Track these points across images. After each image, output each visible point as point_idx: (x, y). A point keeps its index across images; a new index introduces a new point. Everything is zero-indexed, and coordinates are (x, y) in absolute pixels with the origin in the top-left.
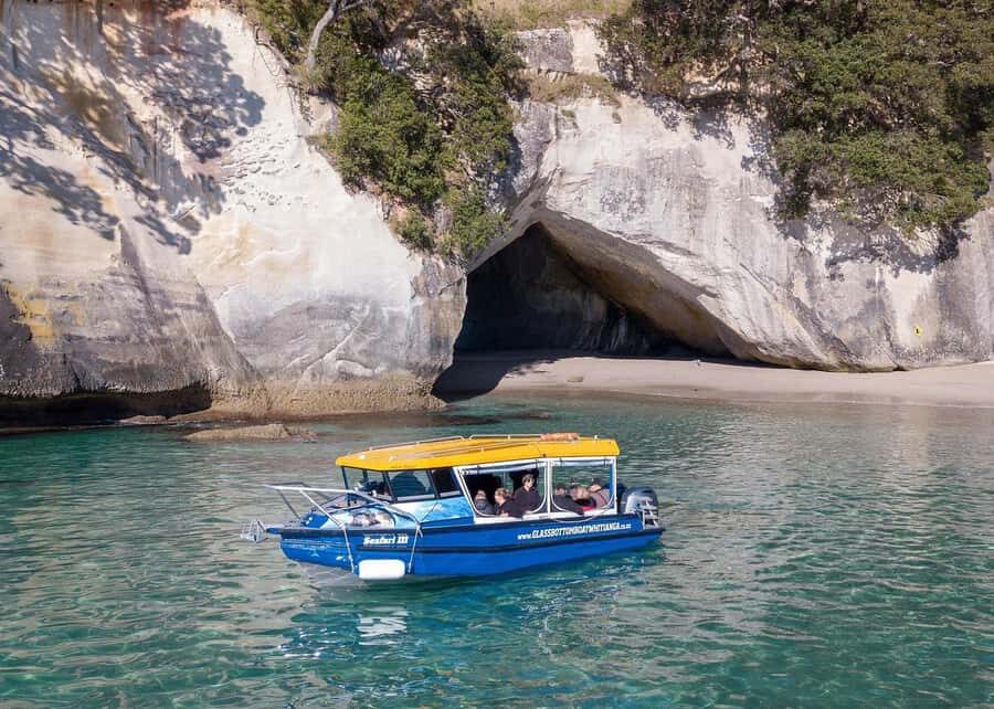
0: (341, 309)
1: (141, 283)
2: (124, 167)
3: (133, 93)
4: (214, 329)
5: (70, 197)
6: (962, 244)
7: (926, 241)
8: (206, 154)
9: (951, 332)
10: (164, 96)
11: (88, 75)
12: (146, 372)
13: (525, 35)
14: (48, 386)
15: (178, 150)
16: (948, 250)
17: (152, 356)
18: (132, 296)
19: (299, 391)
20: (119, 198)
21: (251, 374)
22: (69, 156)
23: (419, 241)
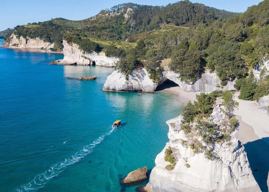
0: (149, 86)
1: (139, 85)
2: (139, 78)
3: (140, 74)
4: (143, 87)
5: (136, 80)
6: (195, 83)
7: (191, 83)
8: (143, 77)
9: (192, 90)
10: (141, 74)
11: (138, 73)
12: (138, 89)
13: (164, 67)
14: (134, 90)
15: (142, 77)
16: (193, 84)
17: (139, 88)
18: (138, 85)
19: (147, 91)
20: (139, 80)
21: (144, 89)
22: (136, 78)
23: (154, 82)
